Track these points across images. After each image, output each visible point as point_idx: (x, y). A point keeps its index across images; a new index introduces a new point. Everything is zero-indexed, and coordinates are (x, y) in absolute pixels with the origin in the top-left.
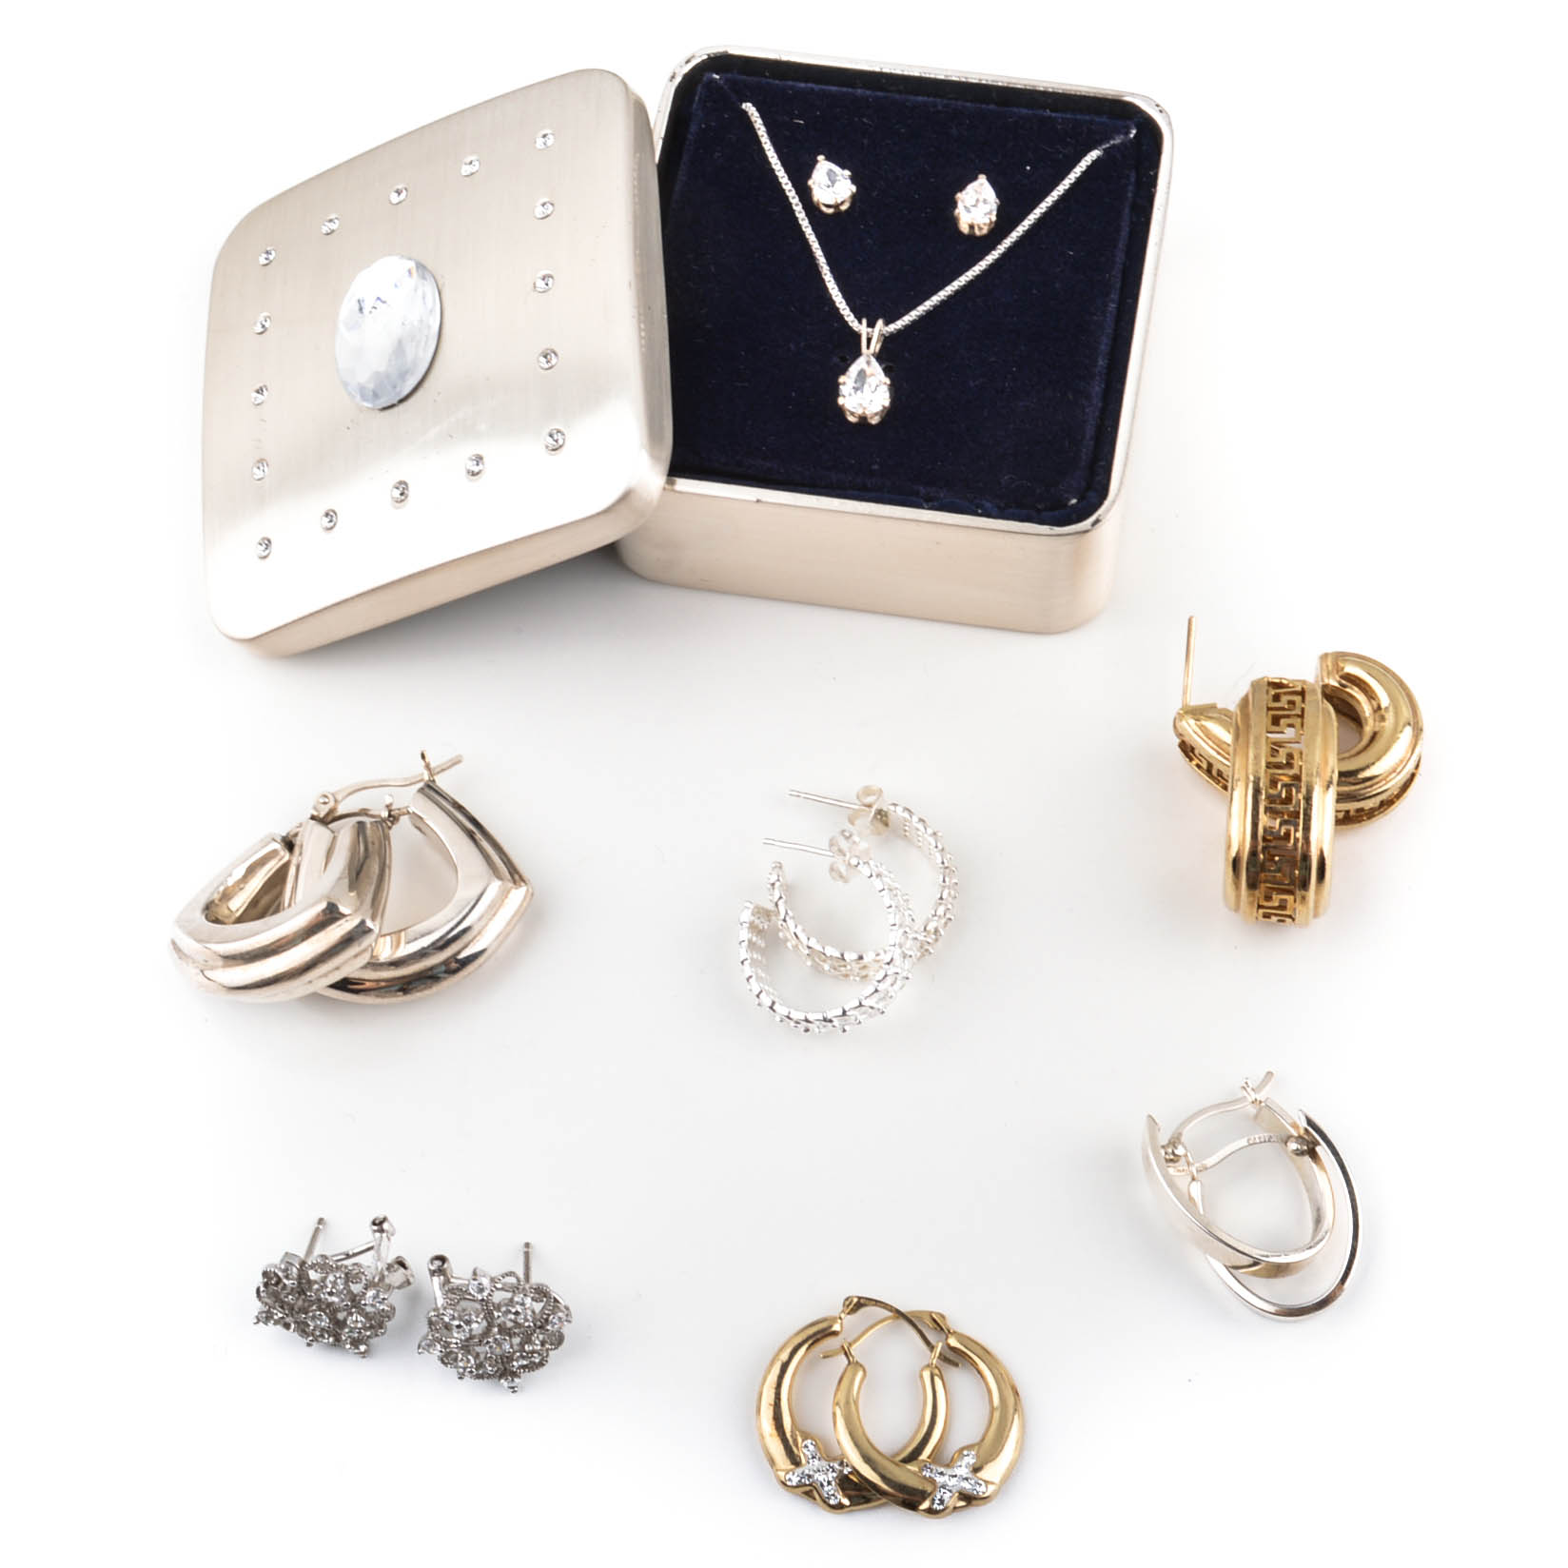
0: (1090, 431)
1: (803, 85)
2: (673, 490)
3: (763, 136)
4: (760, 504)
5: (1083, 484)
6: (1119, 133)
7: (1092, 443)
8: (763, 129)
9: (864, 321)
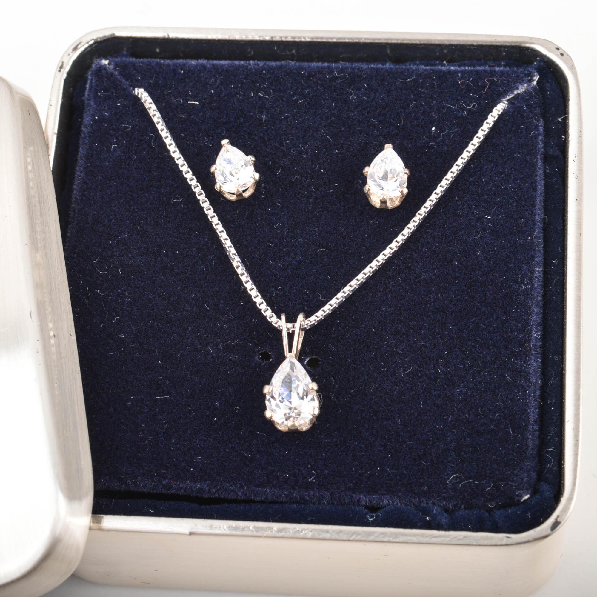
0: (533, 414)
1: (194, 62)
2: (100, 529)
3: (158, 123)
4: (193, 537)
5: (534, 475)
6: (522, 81)
7: (536, 428)
8: (158, 114)
9: (283, 317)
